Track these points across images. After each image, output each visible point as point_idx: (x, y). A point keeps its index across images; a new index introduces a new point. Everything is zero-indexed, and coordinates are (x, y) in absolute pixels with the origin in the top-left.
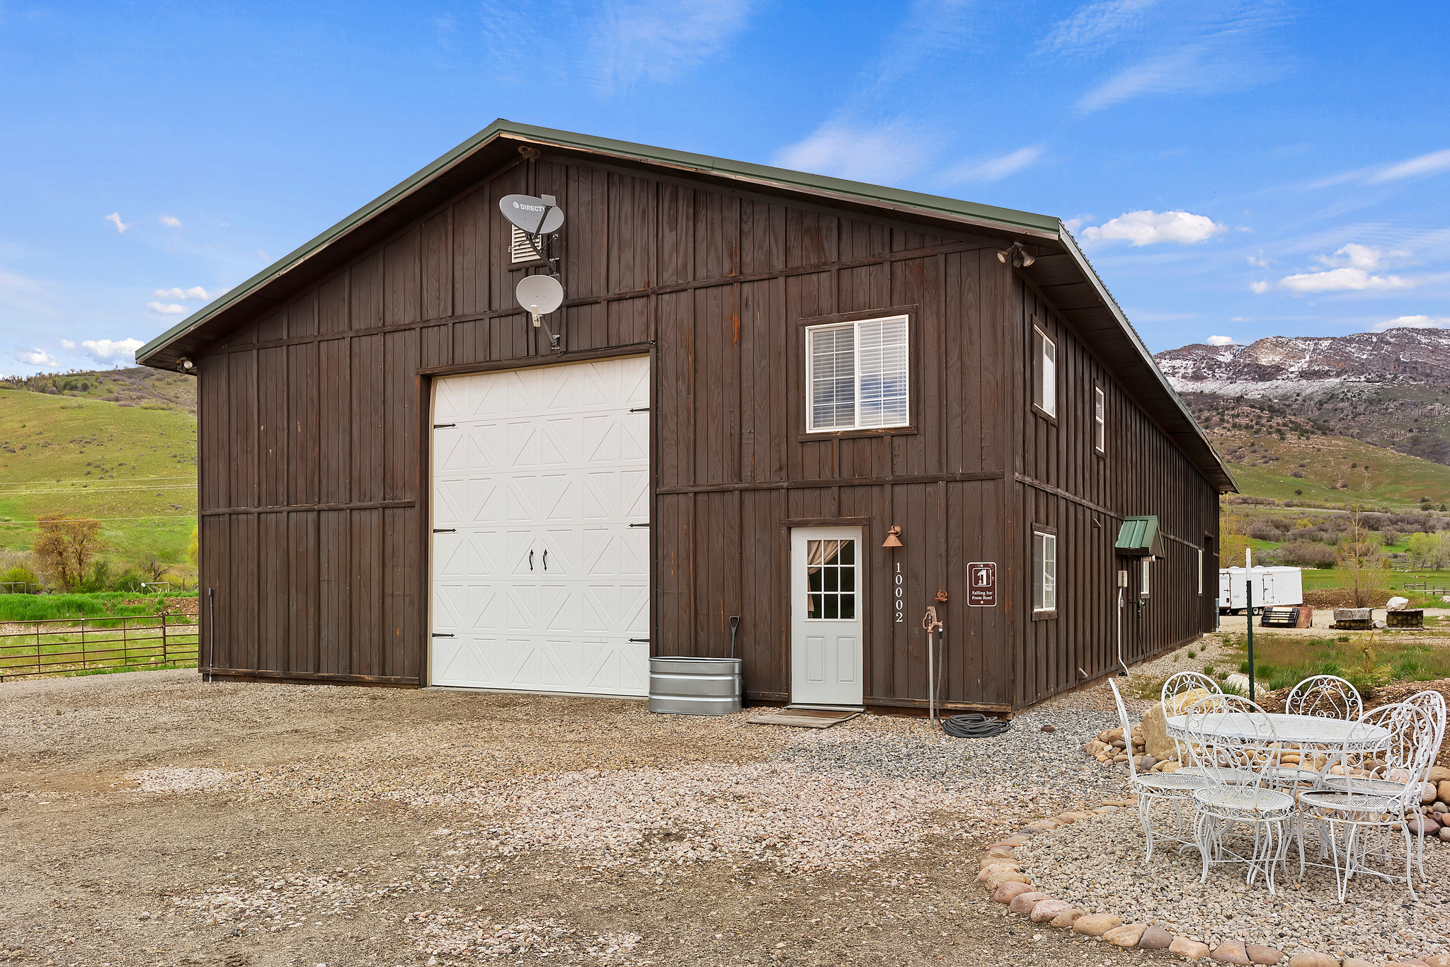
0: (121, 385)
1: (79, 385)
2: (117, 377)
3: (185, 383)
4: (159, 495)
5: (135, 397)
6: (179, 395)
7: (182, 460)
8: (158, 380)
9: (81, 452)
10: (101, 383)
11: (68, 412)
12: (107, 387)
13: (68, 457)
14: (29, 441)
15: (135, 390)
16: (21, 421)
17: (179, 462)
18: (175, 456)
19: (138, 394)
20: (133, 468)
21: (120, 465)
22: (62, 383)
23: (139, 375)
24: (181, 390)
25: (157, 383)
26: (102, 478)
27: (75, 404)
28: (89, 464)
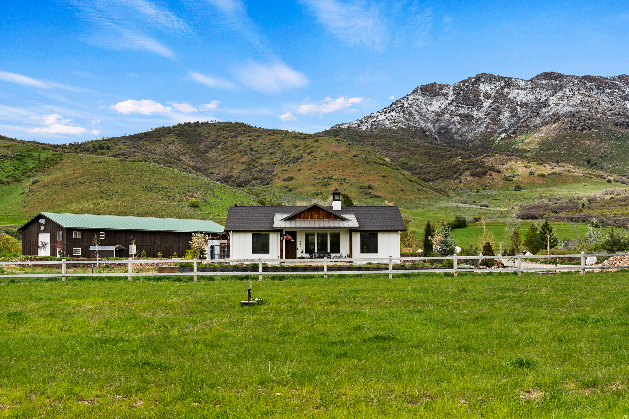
0: (126, 145)
1: (105, 146)
2: (125, 141)
3: (159, 142)
4: (132, 208)
5: (132, 152)
6: (156, 149)
7: (146, 189)
8: (146, 141)
9: (99, 186)
10: (116, 144)
11: (95, 165)
12: (119, 147)
13: (93, 189)
14: (76, 181)
15: (133, 148)
16: (74, 170)
17: (144, 190)
18: (143, 187)
19: (134, 150)
20: (122, 194)
21: (116, 192)
22: (97, 146)
23: (137, 138)
24: (157, 146)
25: (145, 143)
26: (107, 200)
27: (99, 161)
28: (102, 192)
